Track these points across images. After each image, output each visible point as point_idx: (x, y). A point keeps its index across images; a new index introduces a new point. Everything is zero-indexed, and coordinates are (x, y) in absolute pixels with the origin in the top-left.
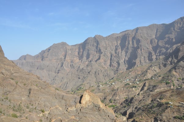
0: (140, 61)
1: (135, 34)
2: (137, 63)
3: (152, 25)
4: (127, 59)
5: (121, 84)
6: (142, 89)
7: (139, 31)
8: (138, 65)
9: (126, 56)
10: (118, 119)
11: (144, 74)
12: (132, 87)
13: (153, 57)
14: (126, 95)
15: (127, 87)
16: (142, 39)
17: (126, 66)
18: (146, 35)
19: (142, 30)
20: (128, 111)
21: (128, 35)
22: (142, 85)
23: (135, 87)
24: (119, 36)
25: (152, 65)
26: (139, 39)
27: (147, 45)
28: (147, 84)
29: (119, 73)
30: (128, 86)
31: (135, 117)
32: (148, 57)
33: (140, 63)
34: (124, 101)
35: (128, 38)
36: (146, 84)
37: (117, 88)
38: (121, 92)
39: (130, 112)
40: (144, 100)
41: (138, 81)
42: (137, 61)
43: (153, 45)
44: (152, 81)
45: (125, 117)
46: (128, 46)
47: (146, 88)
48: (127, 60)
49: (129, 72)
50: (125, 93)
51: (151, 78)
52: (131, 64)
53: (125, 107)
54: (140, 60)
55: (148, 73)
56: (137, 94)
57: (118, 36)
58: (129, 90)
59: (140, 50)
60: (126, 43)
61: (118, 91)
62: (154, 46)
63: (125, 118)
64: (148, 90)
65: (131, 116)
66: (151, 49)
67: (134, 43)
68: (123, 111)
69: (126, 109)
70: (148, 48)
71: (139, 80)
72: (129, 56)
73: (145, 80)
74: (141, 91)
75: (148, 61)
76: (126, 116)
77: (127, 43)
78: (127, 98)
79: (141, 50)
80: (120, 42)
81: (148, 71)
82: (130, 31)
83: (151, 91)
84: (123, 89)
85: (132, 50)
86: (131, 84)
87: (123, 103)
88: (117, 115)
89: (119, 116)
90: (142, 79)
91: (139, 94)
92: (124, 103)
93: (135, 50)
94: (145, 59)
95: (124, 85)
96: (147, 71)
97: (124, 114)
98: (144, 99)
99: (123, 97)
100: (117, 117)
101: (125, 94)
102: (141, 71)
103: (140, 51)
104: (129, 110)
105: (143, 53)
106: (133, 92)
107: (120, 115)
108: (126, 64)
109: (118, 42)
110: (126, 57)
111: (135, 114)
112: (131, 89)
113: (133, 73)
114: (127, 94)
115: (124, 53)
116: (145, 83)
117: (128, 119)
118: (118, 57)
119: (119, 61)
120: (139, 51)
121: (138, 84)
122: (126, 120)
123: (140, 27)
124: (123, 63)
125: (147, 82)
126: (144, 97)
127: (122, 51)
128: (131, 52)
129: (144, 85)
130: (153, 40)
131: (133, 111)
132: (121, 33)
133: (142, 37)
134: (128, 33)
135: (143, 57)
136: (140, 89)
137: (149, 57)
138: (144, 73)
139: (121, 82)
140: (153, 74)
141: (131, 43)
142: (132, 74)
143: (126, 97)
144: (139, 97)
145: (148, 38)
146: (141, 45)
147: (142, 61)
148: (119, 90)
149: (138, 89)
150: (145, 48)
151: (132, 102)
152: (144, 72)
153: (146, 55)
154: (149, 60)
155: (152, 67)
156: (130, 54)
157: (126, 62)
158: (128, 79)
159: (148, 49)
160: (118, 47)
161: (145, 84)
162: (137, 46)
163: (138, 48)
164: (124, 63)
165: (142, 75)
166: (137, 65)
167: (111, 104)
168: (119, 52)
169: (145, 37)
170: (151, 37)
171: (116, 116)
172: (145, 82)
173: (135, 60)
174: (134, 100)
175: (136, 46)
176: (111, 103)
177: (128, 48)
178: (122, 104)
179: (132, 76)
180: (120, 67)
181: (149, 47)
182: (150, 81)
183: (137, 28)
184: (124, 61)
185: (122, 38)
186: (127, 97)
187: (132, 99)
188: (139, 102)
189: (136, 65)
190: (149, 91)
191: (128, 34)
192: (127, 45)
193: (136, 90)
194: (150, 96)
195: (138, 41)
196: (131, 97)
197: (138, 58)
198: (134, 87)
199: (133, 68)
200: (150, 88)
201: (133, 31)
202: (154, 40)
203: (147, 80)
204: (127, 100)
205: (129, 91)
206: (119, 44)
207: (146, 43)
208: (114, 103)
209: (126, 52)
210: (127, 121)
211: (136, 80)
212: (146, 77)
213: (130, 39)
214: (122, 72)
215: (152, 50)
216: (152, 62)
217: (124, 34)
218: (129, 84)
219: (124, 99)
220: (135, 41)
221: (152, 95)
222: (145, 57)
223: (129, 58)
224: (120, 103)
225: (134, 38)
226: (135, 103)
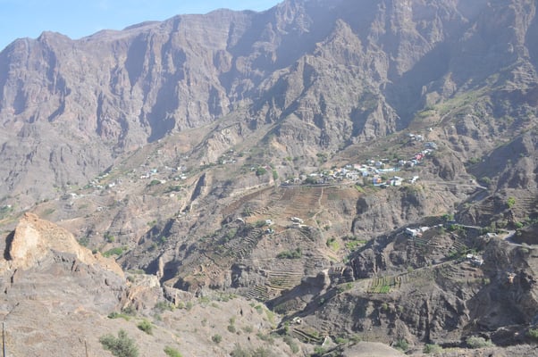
0: (188, 116)
1: (171, 35)
2: (178, 120)
3: (218, 11)
4: (148, 109)
5: (136, 185)
6: (196, 194)
7: (183, 27)
8: (182, 127)
9: (144, 100)
10: (134, 286)
11: (199, 152)
12: (167, 189)
13: (221, 104)
14: (152, 216)
15: (152, 192)
16: (189, 50)
17: (146, 131)
18: (201, 40)
19: (190, 25)
20: (161, 259)
21: (149, 39)
22: (196, 183)
23: (177, 189)
24: (122, 40)
25: (221, 125)
26: (182, 50)
27: (203, 69)
28: (208, 180)
29: (126, 150)
30: (155, 187)
31: (183, 271)
32: (208, 103)
33: (188, 120)
34: (149, 233)
35: (149, 45)
36: (206, 179)
37: (124, 197)
38: (137, 208)
39: (168, 261)
40: (202, 223)
41: (183, 172)
42: (179, 115)
43: (220, 68)
44: (221, 169)
45: (155, 277)
46: (150, 70)
47: (205, 190)
48: (150, 111)
49: (157, 148)
50: (149, 208)
51: (219, 162)
52: (160, 124)
53: (151, 249)
54: (188, 113)
55: (210, 148)
56: (183, 208)
57: (119, 38)
58: (159, 199)
59: (185, 81)
60: (144, 61)
61: (129, 204)
62: (224, 71)
63: (154, 281)
64: (210, 194)
65: (171, 270)
66: (216, 79)
67: (167, 62)
68: (146, 261)
69: (155, 254)
70: (209, 76)
71: (185, 169)
72: (155, 102)
73: (203, 168)
74: (193, 198)
75: (208, 114)
76: (158, 273)
77: (147, 61)
78: (157, 224)
79: (189, 83)
80: (125, 58)
81: (211, 141)
82: (154, 25)
83: (221, 197)
84: (141, 198)
85: (162, 81)
86: (163, 182)
87: (146, 240)
88: (132, 275)
89: (138, 275)
90: (194, 164)
91: (187, 208)
92: (148, 237)
93: (172, 81)
94: (200, 108)
95: (143, 186)
96: (206, 144)
97: (152, 269)
98: (202, 219)
99: (144, 221)
100: (133, 282)
101: (148, 212)
102: (192, 144)
103: (185, 85)
104: (165, 255)
105: (195, 92)
106: (170, 206)
107: (140, 273)
108: (145, 125)
109: (120, 58)
110: (147, 104)
111: (180, 263)
112: (165, 197)
113: (167, 151)
114: (153, 210)
115: (138, 91)
116: (204, 176)
117: (162, 281)
118: (123, 106)
119: (124, 116)
120: (183, 85)
121: (183, 181)
122: (159, 284)
123: (184, 16)
124: (138, 121)
125: (207, 172)
126: (201, 216)
127: (132, 84)
128: (160, 90)
129: (201, 182)
130: (221, 56)
131: (176, 258)
132: (127, 28)
133: (190, 45)
134: (150, 30)
135: (193, 104)
136: (190, 194)
137: (210, 102)
138: (200, 149)
139: (135, 178)
140: (224, 149)
141: (158, 60)
142: (166, 154)
143: (151, 220)
144: (189, 215)
145: (207, 47)
146: (188, 70)
147: (194, 116)
148: (130, 202)
149: (185, 195)
150: (198, 77)
151: (171, 231)
152: (199, 145)
153: (203, 98)
154: (211, 111)
155: (220, 131)
156: (156, 96)
157: (145, 120)
158: (154, 168)
159: (207, 79)
160: (120, 72)
161: (202, 178)
162: (176, 73)
163: (179, 76)
164: (142, 121)
165: (193, 155)
166: (179, 128)
167: (109, 247)
168: (122, 89)
169: (199, 44)
170: (214, 45)
171: (129, 279)
172: (201, 174)
173: (172, 111)
174: (175, 227)
175: (173, 70)
176: (109, 244)
177: (149, 78)
178: (141, 242)
179: (166, 158)
180: (130, 135)
181: (211, 74)
182: (215, 170)
183: (177, 16)
184: (141, 117)
185: (130, 44)
186: (155, 219)
187: (171, 222)
188: (190, 229)
189: (176, 127)
190: (214, 197)
191: (148, 35)
192: (147, 69)
193: (180, 198)
194: (218, 210)
195: (180, 57)
196: (166, 218)
197: (180, 107)
198: (172, 189)
199: (167, 135)
200: (217, 188)
201: (163, 25)
202: (224, 54)
203: (208, 166)
204: (155, 230)
205: (160, 203)
206: (122, 65)
207: (203, 64)
208: (119, 241)
209: (146, 90)
210: (161, 286)
211: (179, 168)
212: (204, 158)
213: (157, 49)
214: (136, 147)
215: (219, 83)
216: (220, 116)
217: (138, 34)
218: (160, 183)
219: (149, 228)
220: (170, 56)
221: (224, 208)
222: (199, 103)
223: (155, 106)
224: (138, 240)
225: (167, 47)
226: (180, 233)
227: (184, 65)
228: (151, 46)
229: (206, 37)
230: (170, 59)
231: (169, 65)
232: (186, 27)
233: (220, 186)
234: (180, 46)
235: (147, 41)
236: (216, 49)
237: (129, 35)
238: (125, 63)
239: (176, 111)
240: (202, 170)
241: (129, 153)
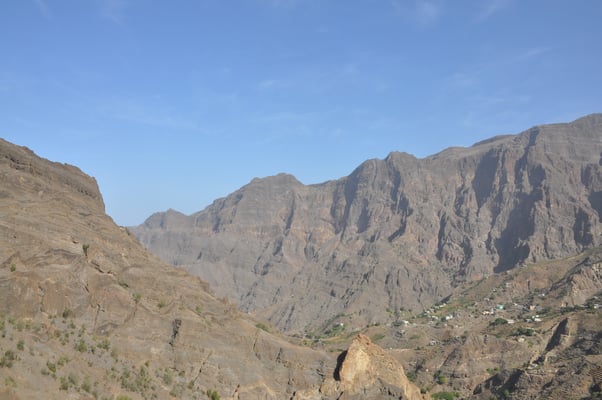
0: (546, 244)
1: (527, 150)
2: (532, 249)
3: (588, 117)
4: (496, 234)
5: (477, 321)
6: (554, 342)
7: (541, 140)
8: (537, 258)
9: (493, 224)
11: (560, 290)
12: (515, 332)
13: (592, 231)
14: (493, 361)
15: (496, 332)
16: (550, 166)
17: (493, 259)
18: (564, 154)
19: (551, 137)
21: (501, 155)
22: (555, 328)
23: (528, 333)
24: (470, 157)
25: (591, 257)
26: (540, 166)
27: (568, 188)
28: (572, 327)
29: (468, 280)
30: (500, 327)
32: (574, 229)
33: (546, 249)
34: (488, 381)
35: (500, 162)
36: (568, 326)
37: (462, 333)
38: (476, 349)
40: (560, 383)
41: (538, 313)
42: (535, 242)
43: (590, 187)
44: (591, 315)
46: (501, 190)
47: (567, 341)
48: (498, 237)
49: (505, 281)
50: (491, 351)
51: (589, 305)
52: (511, 252)
54: (546, 239)
55: (575, 286)
56: (534, 359)
57: (467, 155)
58: (504, 343)
59: (543, 203)
60: (493, 179)
61: (467, 342)
62: (595, 190)
64: (574, 345)
66: (586, 200)
67: (522, 181)
70: (575, 197)
71: (540, 309)
72: (505, 226)
73: (568, 310)
74: (549, 347)
75: (572, 243)
77: (497, 180)
78: (499, 372)
79: (548, 205)
80: (473, 177)
81: (577, 278)
82: (508, 139)
83: (589, 352)
84: (482, 337)
85: (515, 202)
86: (511, 322)
87: (483, 389)
90: (552, 305)
91: (540, 360)
92: (487, 386)
93: (526, 203)
94: (563, 237)
95: (485, 324)
96: (570, 280)
98: (562, 377)
99: (483, 366)
101: (489, 356)
102: (550, 279)
103: (544, 206)
105: (556, 214)
106: (518, 352)
108: (492, 252)
109: (467, 177)
110: (496, 228)
112: (511, 341)
113: (518, 284)
114: (496, 355)
115: (486, 213)
116: (565, 321)
118: (467, 229)
119: (468, 240)
120: (541, 208)
121: (537, 324)
123: (543, 127)
124: (484, 246)
125: (570, 316)
126: (560, 373)
127: (480, 206)
128: (512, 213)
129: (562, 329)
130: (593, 172)
132: (476, 145)
133: (550, 160)
134: (502, 145)
135: (554, 230)
136: (545, 342)
137: (576, 229)
138: (562, 286)
139: (477, 313)
140: (596, 290)
141: (511, 179)
142: (517, 288)
143: (492, 366)
144: (542, 369)
145: (573, 162)
146: (547, 189)
147: (553, 244)
148: (469, 341)
149: (539, 342)
150: (561, 198)
151: (517, 385)
152: (560, 281)
153: (567, 224)
154: (577, 239)
155: (590, 266)
156: (507, 218)
157: (492, 247)
158: (501, 304)
159: (573, 200)
160: (466, 192)
161: (563, 324)
162: (532, 192)
163: (537, 196)
164: (488, 247)
165: (552, 293)
166: (534, 258)
167: (439, 389)
168: (468, 211)
169: (561, 158)
170: (583, 159)
172: (563, 318)
173: (526, 237)
174: (522, 381)
175: (528, 188)
176: (438, 386)
177: (500, 198)
178: (478, 391)
179: (516, 293)
180: (473, 262)
181: (578, 194)
182: (582, 315)
183: (535, 128)
184: (488, 243)
185: (479, 162)
186: (497, 366)
187: (517, 374)
188: (544, 388)
189: (530, 257)
190: (579, 351)
191: (500, 150)
192: (498, 188)
193: (531, 344)
194: (586, 370)
195: (538, 174)
196: (511, 366)
197: (536, 233)
198: (521, 332)
199: (518, 265)
200: (584, 339)
201: (518, 139)
202: (596, 169)
203: (572, 310)
204: (496, 379)
205: (505, 348)
206: (468, 184)
207: (567, 182)
208: (451, 384)
209: (495, 212)
211: (532, 308)
212: (566, 299)
213: (510, 166)
214: (480, 277)
215: (589, 204)
216: (590, 246)
217: (488, 150)
218: (506, 322)
219: (488, 376)
220: (525, 173)
221: (595, 368)
222: (561, 229)
223: (505, 231)
224: (473, 388)
225: (521, 163)
226: (529, 391)
227: (543, 183)
228: (503, 163)
229: (571, 149)
230: (526, 177)
231: (524, 183)
232: (546, 139)
233: (589, 337)
234: (539, 162)
235: (498, 157)
236: (585, 164)
237: (478, 151)
238: (473, 182)
239: (531, 237)
240: (563, 313)
241: (471, 283)
